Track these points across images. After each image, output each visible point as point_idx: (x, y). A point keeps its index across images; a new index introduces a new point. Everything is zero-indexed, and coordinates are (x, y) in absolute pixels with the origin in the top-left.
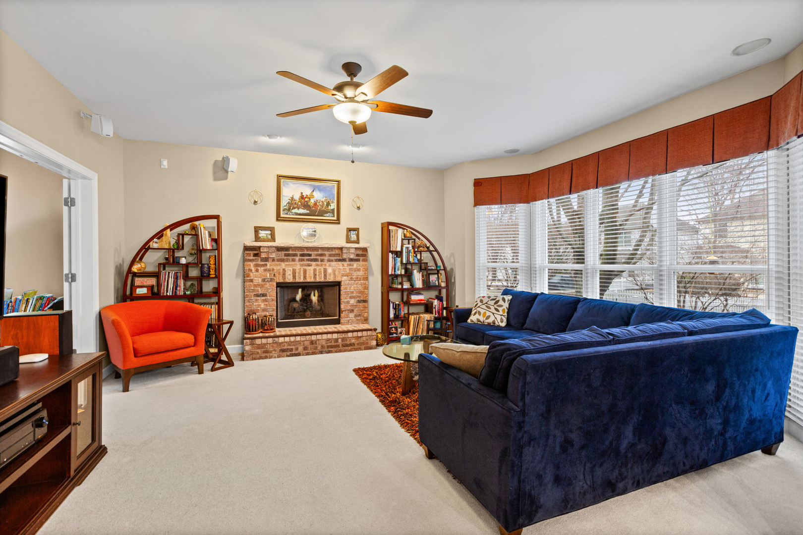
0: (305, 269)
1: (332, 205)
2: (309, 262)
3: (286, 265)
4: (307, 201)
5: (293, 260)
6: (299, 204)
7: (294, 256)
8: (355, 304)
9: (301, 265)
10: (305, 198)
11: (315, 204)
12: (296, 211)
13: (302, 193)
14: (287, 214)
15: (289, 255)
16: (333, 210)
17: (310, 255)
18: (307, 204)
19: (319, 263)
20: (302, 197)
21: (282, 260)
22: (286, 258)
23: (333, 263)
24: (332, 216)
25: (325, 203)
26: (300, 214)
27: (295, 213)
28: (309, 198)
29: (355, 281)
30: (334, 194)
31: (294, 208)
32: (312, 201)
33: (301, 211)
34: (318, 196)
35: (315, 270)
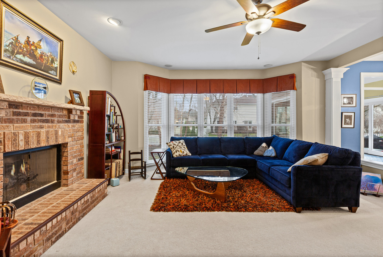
0: (39, 132)
1: (55, 62)
2: (41, 124)
3: (16, 127)
4: (33, 50)
5: (25, 121)
6: (25, 49)
7: (26, 115)
8: (76, 163)
9: (34, 127)
10: (32, 45)
11: (41, 56)
12: (20, 56)
13: (28, 38)
14: (9, 57)
15: (19, 114)
16: (56, 68)
17: (42, 115)
18: (33, 52)
19: (50, 124)
20: (28, 42)
21: (11, 121)
22: (15, 117)
23: (62, 125)
24: (56, 74)
25: (50, 59)
26: (26, 63)
27: (20, 59)
28: (36, 47)
29: (76, 141)
30: (57, 52)
31: (18, 53)
32: (39, 51)
33: (27, 59)
34: (44, 48)
35: (47, 132)
